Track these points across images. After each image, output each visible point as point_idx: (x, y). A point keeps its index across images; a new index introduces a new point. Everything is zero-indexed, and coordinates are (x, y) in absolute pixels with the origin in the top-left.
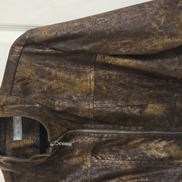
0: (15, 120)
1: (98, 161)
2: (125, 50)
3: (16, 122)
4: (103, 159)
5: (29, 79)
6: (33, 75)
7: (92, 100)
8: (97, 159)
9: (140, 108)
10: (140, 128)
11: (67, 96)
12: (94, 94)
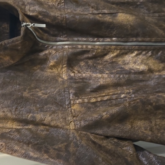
4: (79, 72)
8: (74, 72)
10: (114, 39)
12: (65, 3)
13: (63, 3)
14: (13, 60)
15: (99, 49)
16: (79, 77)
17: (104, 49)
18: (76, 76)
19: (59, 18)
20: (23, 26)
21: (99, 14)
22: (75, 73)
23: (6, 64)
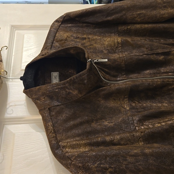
0: (53, 76)
1: (136, 104)
2: (140, 19)
3: (53, 78)
4: (139, 103)
5: (66, 40)
6: (69, 38)
7: (121, 52)
9: (164, 55)
11: (98, 51)
12: (122, 47)
13: (120, 47)
14: (81, 94)
15: (159, 81)
16: (140, 106)
17: (163, 81)
18: (137, 105)
19: (119, 60)
20: (89, 62)
21: (153, 54)
22: (135, 103)
23: (75, 98)
